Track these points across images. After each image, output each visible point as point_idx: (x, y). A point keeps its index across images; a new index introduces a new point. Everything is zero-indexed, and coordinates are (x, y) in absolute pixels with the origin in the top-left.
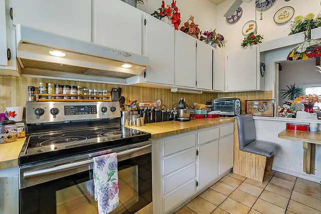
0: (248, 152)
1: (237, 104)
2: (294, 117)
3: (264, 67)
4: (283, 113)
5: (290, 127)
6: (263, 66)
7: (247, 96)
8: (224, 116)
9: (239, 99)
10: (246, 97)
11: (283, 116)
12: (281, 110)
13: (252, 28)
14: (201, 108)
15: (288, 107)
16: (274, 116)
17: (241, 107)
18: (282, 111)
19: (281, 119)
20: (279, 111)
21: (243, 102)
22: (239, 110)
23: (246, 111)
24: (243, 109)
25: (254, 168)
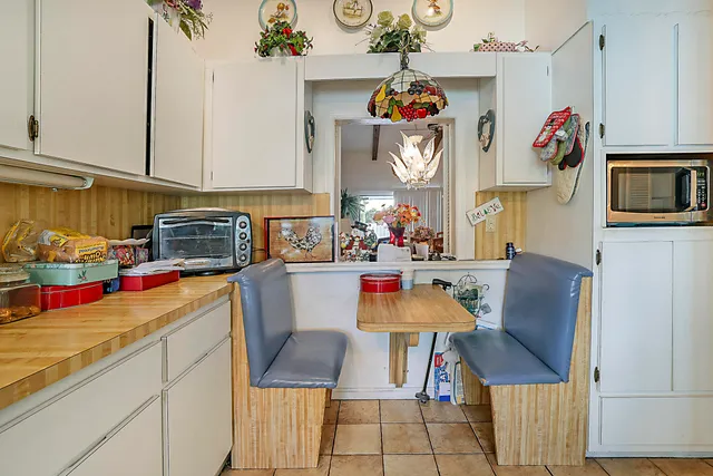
0: (277, 386)
1: (241, 230)
2: (373, 258)
3: (312, 125)
4: (353, 251)
5: (367, 286)
6: (310, 122)
7: (270, 204)
8: (199, 273)
9: (248, 215)
10: (265, 208)
11: (353, 258)
12: (347, 243)
13: (283, 16)
14: (77, 255)
15: (361, 234)
16: (333, 261)
17: (252, 241)
18: (349, 247)
19: (348, 265)
20: (344, 245)
21: (259, 223)
22: (249, 248)
23: (266, 249)
24: (259, 244)
25: (294, 429)
